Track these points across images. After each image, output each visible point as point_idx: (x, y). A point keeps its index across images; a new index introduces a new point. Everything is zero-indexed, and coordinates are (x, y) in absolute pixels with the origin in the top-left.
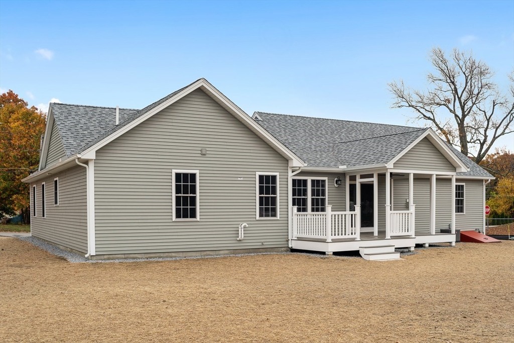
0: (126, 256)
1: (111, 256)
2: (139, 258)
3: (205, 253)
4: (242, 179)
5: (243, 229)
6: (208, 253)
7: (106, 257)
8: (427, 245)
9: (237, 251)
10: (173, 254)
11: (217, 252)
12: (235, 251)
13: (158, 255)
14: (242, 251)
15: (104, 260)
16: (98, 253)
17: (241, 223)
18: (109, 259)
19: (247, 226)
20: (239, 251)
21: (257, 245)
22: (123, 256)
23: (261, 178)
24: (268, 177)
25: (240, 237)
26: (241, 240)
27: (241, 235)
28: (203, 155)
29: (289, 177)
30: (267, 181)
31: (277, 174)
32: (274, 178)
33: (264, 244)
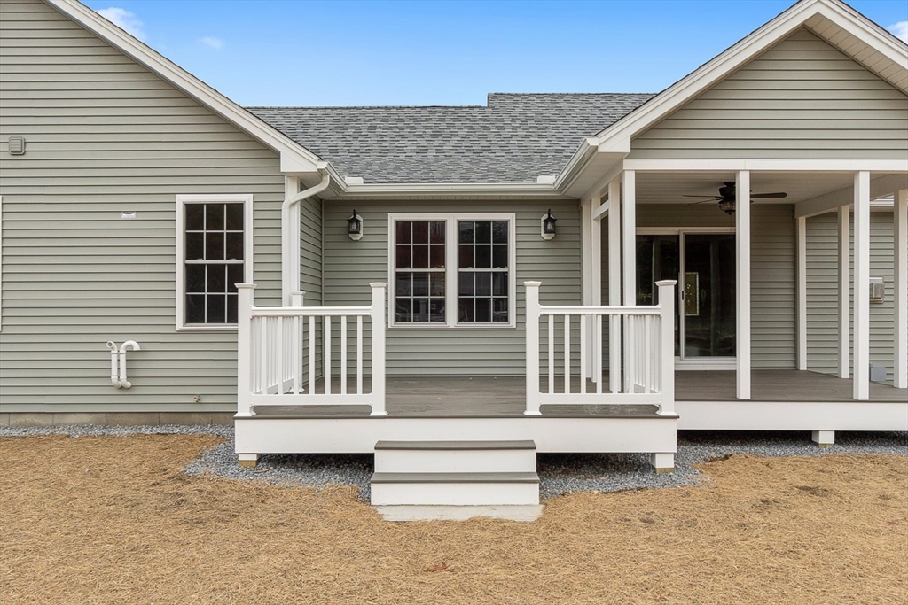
3: (21, 419)
4: (133, 216)
5: (123, 358)
6: (29, 418)
9: (118, 418)
11: (57, 419)
12: (110, 419)
14: (133, 419)
19: (137, 347)
20: (125, 418)
21: (183, 403)
23: (193, 212)
24: (215, 209)
25: (114, 379)
26: (122, 388)
27: (118, 373)
28: (14, 154)
29: (284, 206)
30: (215, 221)
31: (247, 199)
32: (236, 211)
33: (205, 400)
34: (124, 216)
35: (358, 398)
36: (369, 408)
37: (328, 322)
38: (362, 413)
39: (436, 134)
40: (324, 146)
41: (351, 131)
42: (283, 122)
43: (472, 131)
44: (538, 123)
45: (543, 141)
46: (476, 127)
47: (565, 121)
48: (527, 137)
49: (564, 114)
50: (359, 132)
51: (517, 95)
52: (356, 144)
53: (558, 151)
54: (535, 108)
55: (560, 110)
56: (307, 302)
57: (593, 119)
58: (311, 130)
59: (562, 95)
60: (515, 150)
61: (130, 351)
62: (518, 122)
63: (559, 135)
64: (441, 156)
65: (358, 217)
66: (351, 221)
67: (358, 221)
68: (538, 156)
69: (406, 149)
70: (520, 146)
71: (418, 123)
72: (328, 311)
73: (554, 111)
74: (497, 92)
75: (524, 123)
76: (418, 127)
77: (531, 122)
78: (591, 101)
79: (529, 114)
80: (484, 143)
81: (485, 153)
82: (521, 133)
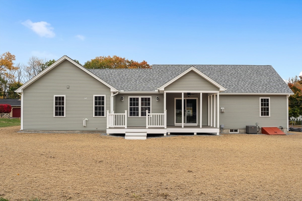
0: (35, 131)
1: (29, 131)
2: (40, 132)
3: (69, 131)
4: (86, 98)
5: (85, 122)
6: (70, 131)
7: (27, 131)
8: (195, 134)
10: (54, 131)
11: (74, 131)
12: (83, 132)
13: (48, 131)
14: (86, 131)
15: (27, 132)
16: (24, 129)
17: (85, 118)
18: (28, 132)
19: (87, 120)
20: (85, 131)
21: (94, 129)
22: (34, 131)
23: (96, 98)
24: (100, 97)
25: (84, 125)
26: (85, 126)
27: (84, 124)
28: (68, 88)
29: (111, 97)
30: (100, 99)
31: (105, 96)
32: (103, 97)
33: (98, 129)
34: (85, 98)
35: (123, 126)
36: (125, 127)
37: (117, 116)
38: (124, 128)
39: (139, 76)
40: (116, 80)
41: (121, 76)
42: (107, 73)
43: (147, 76)
44: (162, 73)
45: (162, 78)
46: (148, 75)
47: (168, 73)
48: (158, 77)
49: (167, 71)
50: (123, 76)
51: (159, 65)
52: (122, 79)
53: (164, 81)
54: (162, 69)
55: (167, 70)
56: (115, 113)
57: (174, 73)
58: (113, 76)
59: (169, 65)
60: (155, 81)
61: (86, 120)
62: (157, 73)
63: (165, 77)
64: (140, 82)
65: (123, 97)
66: (121, 98)
67: (123, 98)
68: (159, 82)
69: (133, 81)
70: (156, 80)
71: (136, 73)
72: (117, 114)
73: (166, 70)
74: (155, 64)
75: (159, 73)
76: (136, 75)
77: (160, 73)
78: (175, 67)
79: (160, 71)
80: (149, 79)
81: (149, 82)
82: (157, 76)
